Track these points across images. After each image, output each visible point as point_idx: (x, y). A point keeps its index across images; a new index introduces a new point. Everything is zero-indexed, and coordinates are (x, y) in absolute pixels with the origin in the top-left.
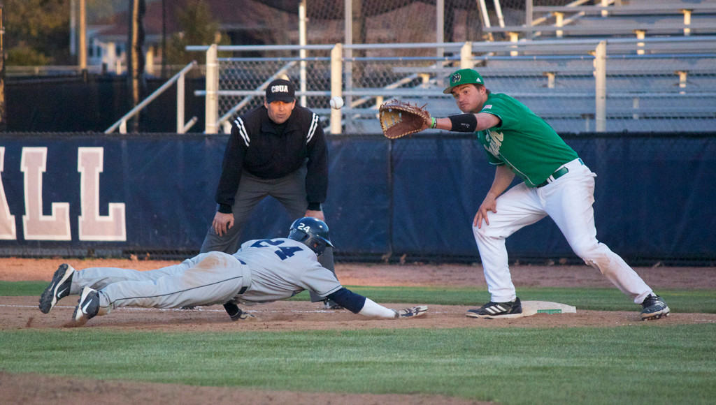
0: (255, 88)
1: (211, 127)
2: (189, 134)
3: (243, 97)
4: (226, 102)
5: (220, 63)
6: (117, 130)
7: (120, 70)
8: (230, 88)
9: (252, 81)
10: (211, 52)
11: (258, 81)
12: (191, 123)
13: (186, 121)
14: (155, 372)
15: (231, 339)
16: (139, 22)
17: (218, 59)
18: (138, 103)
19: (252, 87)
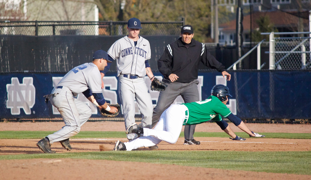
0: (290, 50)
1: (272, 66)
2: (262, 70)
3: (285, 54)
4: (278, 56)
5: (275, 39)
6: (232, 68)
7: (232, 44)
8: (280, 50)
9: (289, 47)
10: (271, 36)
11: (291, 47)
12: (263, 65)
13: (261, 64)
14: (251, 167)
15: (283, 154)
16: (241, 23)
17: (274, 38)
18: (240, 58)
19: (289, 50)
